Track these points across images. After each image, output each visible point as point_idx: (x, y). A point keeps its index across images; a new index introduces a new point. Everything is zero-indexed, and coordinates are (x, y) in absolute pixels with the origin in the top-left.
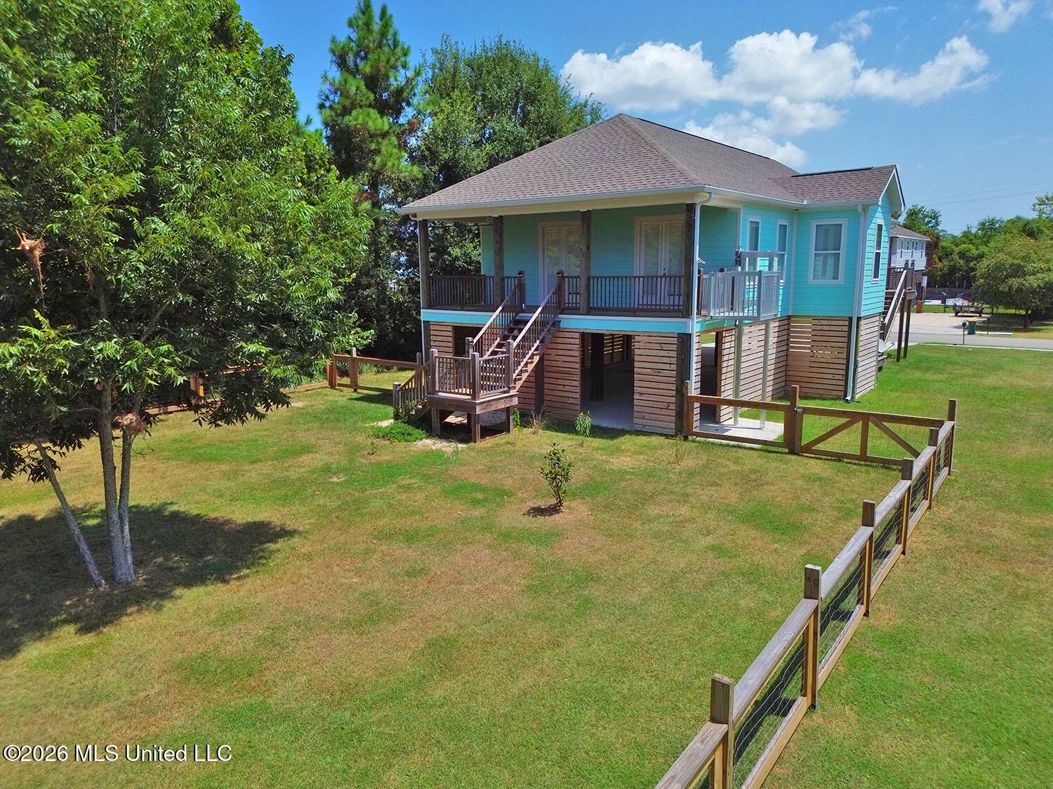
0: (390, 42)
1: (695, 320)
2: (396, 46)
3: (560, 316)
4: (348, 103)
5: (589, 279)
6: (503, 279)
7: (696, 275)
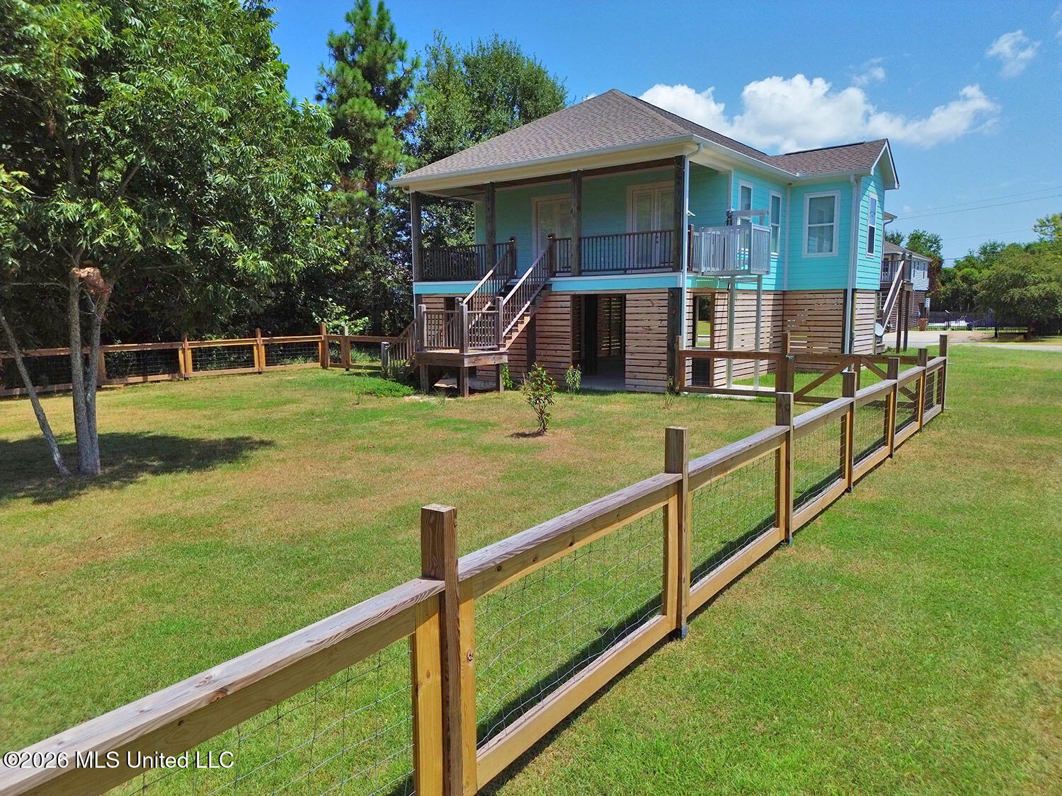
0: (388, 36)
1: (686, 275)
2: (392, 39)
3: (552, 279)
4: (344, 92)
5: (580, 239)
6: (495, 246)
7: (686, 231)
